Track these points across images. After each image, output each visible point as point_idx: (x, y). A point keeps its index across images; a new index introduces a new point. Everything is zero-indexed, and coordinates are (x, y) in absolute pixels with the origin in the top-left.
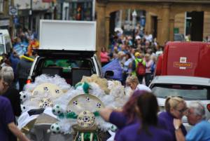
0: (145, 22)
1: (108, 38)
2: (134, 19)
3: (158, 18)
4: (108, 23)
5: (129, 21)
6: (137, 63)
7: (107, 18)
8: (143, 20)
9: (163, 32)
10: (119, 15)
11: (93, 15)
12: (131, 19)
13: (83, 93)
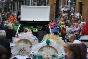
0: (75, 6)
2: (69, 4)
3: (83, 3)
5: (66, 5)
7: (54, 3)
8: (74, 5)
9: (85, 11)
10: (61, 2)
11: (47, 2)
12: (68, 4)
13: (46, 45)
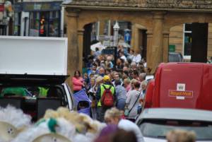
0: (130, 38)
1: (81, 58)
2: (116, 33)
3: (147, 32)
4: (81, 38)
5: (109, 36)
6: (103, 90)
7: (79, 31)
8: (127, 35)
9: (154, 50)
10: (96, 28)
11: (62, 28)
12: (112, 34)
